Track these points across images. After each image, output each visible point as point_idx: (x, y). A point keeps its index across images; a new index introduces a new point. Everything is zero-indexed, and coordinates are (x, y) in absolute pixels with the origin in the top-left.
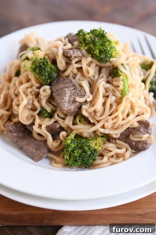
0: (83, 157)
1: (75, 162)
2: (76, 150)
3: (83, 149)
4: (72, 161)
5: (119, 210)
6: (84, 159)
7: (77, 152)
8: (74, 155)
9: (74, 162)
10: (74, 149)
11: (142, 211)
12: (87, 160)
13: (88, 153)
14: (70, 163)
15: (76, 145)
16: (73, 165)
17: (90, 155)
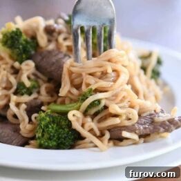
0: (59, 134)
3: (60, 125)
4: (45, 139)
6: (60, 136)
7: (52, 126)
8: (48, 131)
10: (48, 123)
12: (65, 139)
13: (66, 130)
14: (42, 142)
15: (51, 120)
16: (46, 144)
17: (68, 132)
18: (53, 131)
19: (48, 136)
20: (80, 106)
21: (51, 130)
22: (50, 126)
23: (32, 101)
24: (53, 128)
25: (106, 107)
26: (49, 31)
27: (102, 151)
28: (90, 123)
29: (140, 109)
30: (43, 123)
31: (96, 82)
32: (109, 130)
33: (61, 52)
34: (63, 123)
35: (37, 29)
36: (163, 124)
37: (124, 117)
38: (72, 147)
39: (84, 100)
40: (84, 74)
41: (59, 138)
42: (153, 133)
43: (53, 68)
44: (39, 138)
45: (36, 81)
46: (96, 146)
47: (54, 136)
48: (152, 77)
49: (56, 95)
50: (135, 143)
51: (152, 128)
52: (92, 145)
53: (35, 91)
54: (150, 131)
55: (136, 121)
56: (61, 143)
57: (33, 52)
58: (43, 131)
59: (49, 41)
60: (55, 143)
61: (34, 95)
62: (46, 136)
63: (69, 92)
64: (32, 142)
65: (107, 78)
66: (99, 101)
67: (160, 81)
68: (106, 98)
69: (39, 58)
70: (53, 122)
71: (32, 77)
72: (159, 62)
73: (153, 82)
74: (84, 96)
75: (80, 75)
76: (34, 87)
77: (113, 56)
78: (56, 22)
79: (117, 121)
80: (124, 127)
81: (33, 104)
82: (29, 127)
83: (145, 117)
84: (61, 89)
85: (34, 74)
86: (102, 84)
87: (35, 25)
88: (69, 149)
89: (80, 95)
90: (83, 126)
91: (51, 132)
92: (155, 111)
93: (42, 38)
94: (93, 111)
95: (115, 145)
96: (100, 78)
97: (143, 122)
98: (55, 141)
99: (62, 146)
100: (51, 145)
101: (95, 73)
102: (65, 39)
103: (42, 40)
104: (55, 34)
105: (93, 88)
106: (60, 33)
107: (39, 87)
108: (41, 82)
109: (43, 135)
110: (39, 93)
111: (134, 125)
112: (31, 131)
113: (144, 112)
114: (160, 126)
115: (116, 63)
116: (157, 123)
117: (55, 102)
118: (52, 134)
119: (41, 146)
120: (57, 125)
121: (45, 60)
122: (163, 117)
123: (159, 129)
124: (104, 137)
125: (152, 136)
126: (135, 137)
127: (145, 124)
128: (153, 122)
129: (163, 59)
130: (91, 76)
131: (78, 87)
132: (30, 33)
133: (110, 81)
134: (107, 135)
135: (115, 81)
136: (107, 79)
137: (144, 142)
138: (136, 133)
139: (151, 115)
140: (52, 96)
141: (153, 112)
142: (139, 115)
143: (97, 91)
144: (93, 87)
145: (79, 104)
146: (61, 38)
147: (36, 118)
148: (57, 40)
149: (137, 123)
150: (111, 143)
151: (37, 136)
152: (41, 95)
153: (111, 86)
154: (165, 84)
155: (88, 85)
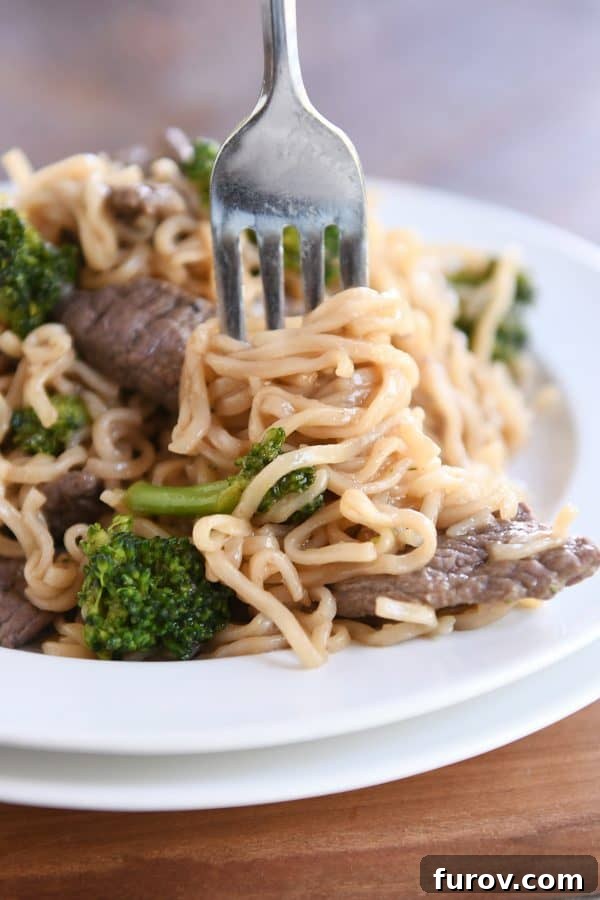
0: (162, 606)
1: (127, 629)
2: (130, 574)
3: (164, 572)
4: (112, 624)
5: (422, 828)
6: (165, 612)
7: (135, 580)
8: (121, 596)
9: (120, 630)
10: (122, 569)
11: (524, 822)
12: (181, 620)
13: (187, 590)
14: (103, 634)
15: (133, 553)
16: (117, 642)
17: (194, 596)
18: (139, 597)
19: (123, 613)
20: (242, 490)
21: (131, 591)
22: (129, 580)
23: (62, 477)
24: (137, 584)
25: (331, 496)
26: (123, 211)
27: (303, 666)
28: (270, 554)
29: (444, 508)
30: (103, 568)
31: (297, 410)
32: (331, 587)
33: (167, 292)
34: (175, 566)
35: (81, 203)
36: (521, 570)
37: (388, 541)
38: (205, 649)
39: (254, 470)
40: (254, 381)
41: (160, 621)
42: (487, 600)
43: (134, 356)
44: (90, 620)
45: (79, 401)
46: (287, 646)
47: (142, 615)
48: (497, 357)
49: (149, 452)
50: (426, 634)
51: (481, 586)
52: (275, 640)
53: (74, 439)
54: (477, 596)
55: (427, 560)
56: (170, 635)
57: (67, 290)
58: (106, 594)
59: (125, 245)
60: (147, 638)
61: (73, 455)
62: (116, 613)
63: (206, 440)
64: (67, 629)
65: (336, 391)
66: (308, 473)
67: (525, 363)
68: (331, 465)
69: (87, 317)
70: (140, 561)
71: (65, 387)
72: (523, 294)
73: (498, 374)
74: (256, 454)
75: (243, 385)
76: (70, 425)
77: (356, 315)
78: (148, 174)
79: (363, 553)
80: (387, 576)
81: (69, 488)
82: (55, 576)
83: (461, 539)
84: (176, 430)
85: (71, 376)
86: (319, 413)
87: (70, 188)
88: (195, 657)
89: (242, 454)
90: (245, 565)
91: (132, 599)
92: (496, 514)
93: (99, 238)
94: (286, 509)
95: (355, 639)
96: (313, 394)
97: (451, 562)
98: (148, 629)
99: (172, 646)
100: (133, 645)
101: (296, 376)
102: (182, 237)
103: (99, 242)
104: (145, 222)
105: (288, 431)
106: (160, 217)
107: (90, 422)
108: (94, 404)
109: (104, 610)
110: (87, 443)
111: (417, 573)
112: (63, 591)
113: (458, 521)
114: (512, 577)
115: (366, 337)
116: (502, 563)
117: (147, 476)
118: (134, 609)
119: (97, 650)
120: (153, 573)
121: (106, 322)
122: (523, 543)
123: (508, 591)
124: (317, 614)
125: (482, 608)
126: (426, 616)
127: (458, 567)
128: (486, 561)
129: (539, 282)
130: (278, 390)
131: (236, 425)
132: (55, 215)
133: (349, 404)
134: (328, 606)
135: (364, 403)
136: (336, 398)
137: (457, 628)
138: (424, 602)
139: (481, 530)
140: (136, 454)
141: (490, 520)
142: (441, 531)
143: (299, 439)
144: (289, 426)
145: (236, 484)
146: (165, 237)
147: (78, 539)
148: (151, 242)
149: (432, 564)
150: (342, 636)
151: (84, 613)
152: (96, 455)
153: (350, 424)
154: (545, 378)
155: (268, 420)
